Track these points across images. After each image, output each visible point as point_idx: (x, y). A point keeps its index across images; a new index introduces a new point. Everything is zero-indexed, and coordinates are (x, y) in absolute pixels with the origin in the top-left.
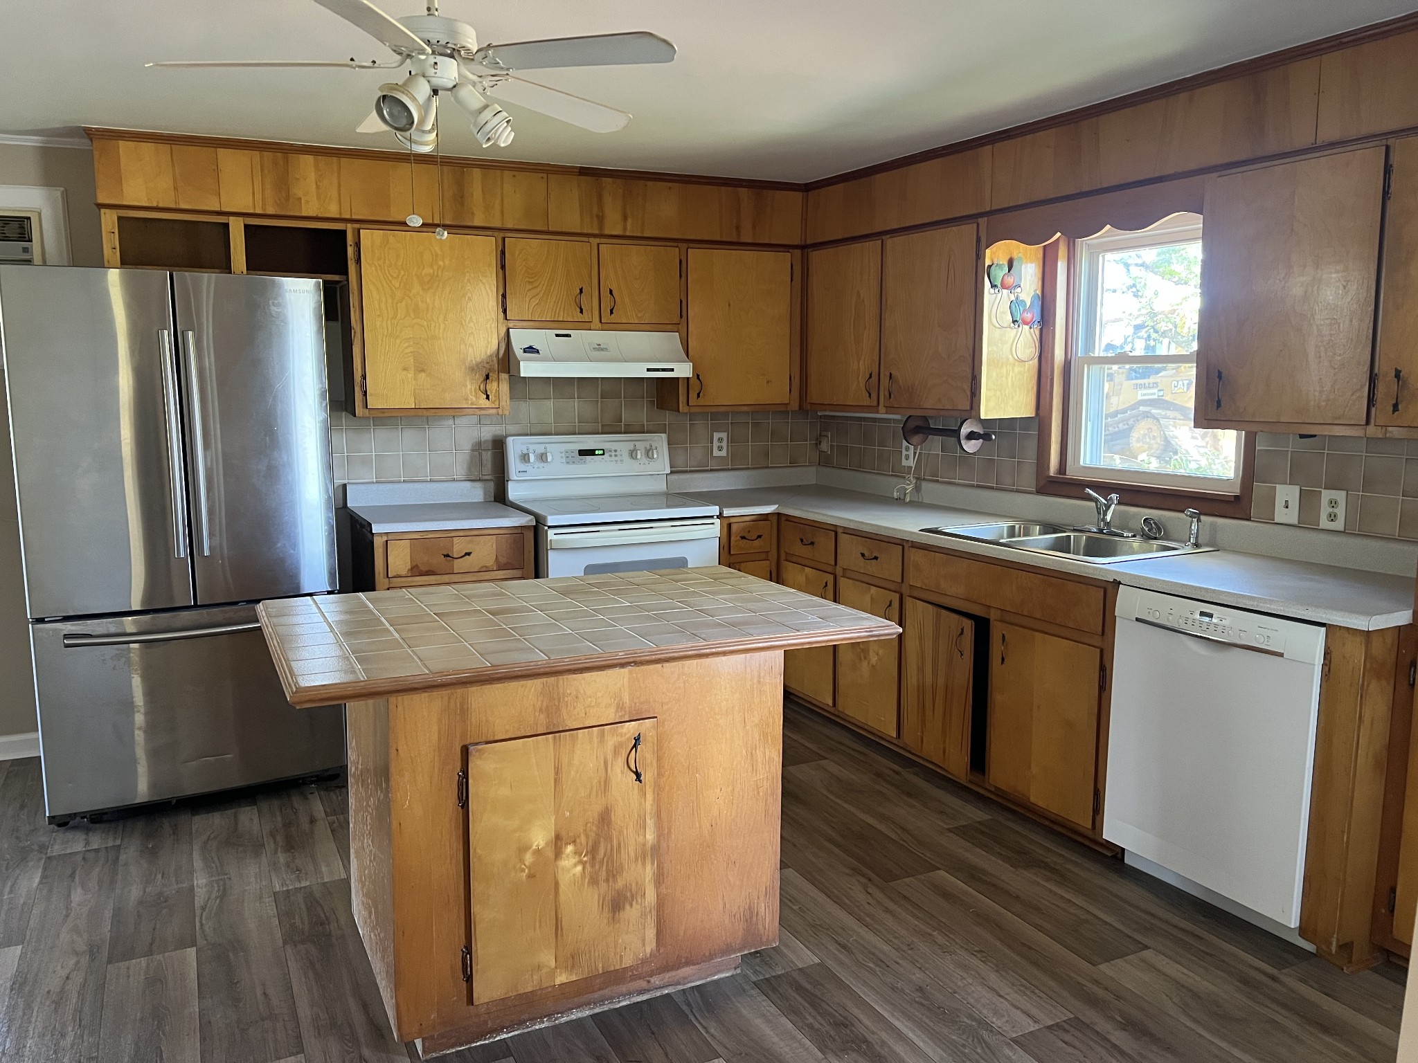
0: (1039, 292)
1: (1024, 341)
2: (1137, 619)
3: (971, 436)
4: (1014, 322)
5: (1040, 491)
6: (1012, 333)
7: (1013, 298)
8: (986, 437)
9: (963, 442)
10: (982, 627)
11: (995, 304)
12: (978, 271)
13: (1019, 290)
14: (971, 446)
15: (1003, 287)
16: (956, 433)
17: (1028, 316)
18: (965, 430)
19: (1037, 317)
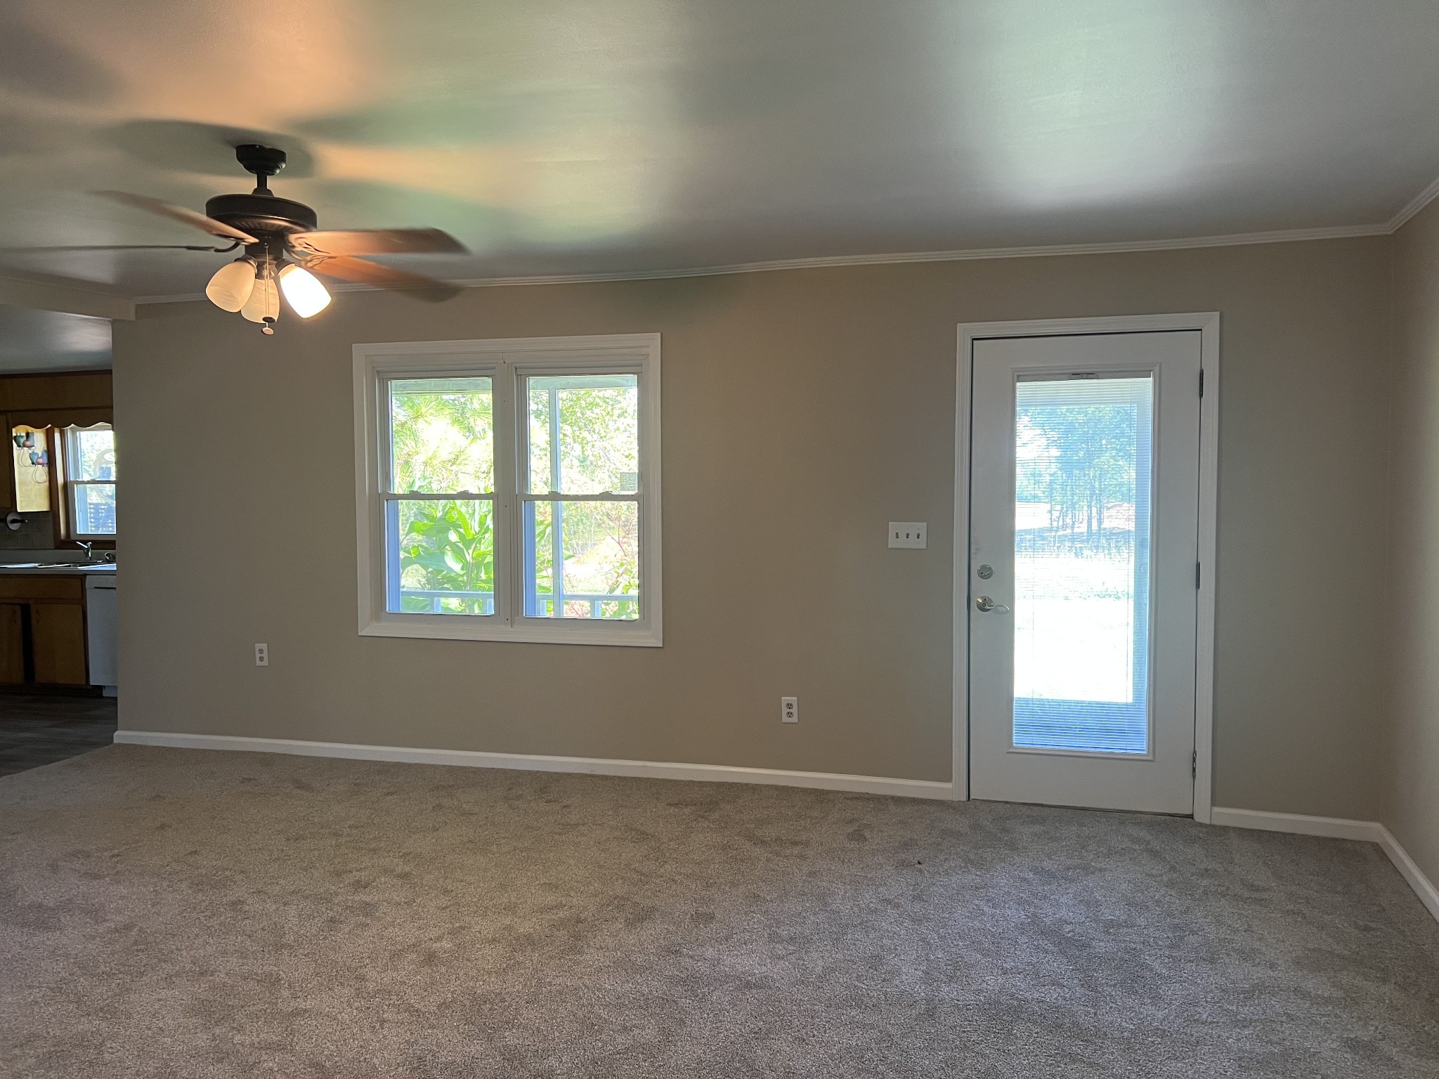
0: (46, 449)
1: (41, 473)
2: (96, 588)
3: (13, 521)
4: (33, 463)
5: (57, 548)
6: (33, 468)
7: (30, 452)
8: (22, 521)
9: (9, 524)
10: (26, 609)
11: (20, 456)
12: (9, 439)
13: (33, 448)
14: (14, 527)
15: (24, 446)
16: (4, 520)
17: (41, 461)
18: (10, 518)
19: (46, 461)
